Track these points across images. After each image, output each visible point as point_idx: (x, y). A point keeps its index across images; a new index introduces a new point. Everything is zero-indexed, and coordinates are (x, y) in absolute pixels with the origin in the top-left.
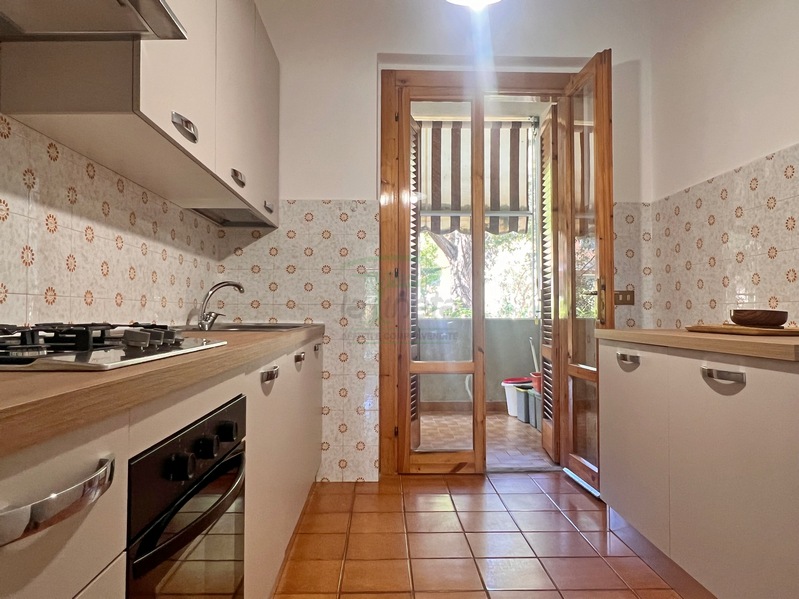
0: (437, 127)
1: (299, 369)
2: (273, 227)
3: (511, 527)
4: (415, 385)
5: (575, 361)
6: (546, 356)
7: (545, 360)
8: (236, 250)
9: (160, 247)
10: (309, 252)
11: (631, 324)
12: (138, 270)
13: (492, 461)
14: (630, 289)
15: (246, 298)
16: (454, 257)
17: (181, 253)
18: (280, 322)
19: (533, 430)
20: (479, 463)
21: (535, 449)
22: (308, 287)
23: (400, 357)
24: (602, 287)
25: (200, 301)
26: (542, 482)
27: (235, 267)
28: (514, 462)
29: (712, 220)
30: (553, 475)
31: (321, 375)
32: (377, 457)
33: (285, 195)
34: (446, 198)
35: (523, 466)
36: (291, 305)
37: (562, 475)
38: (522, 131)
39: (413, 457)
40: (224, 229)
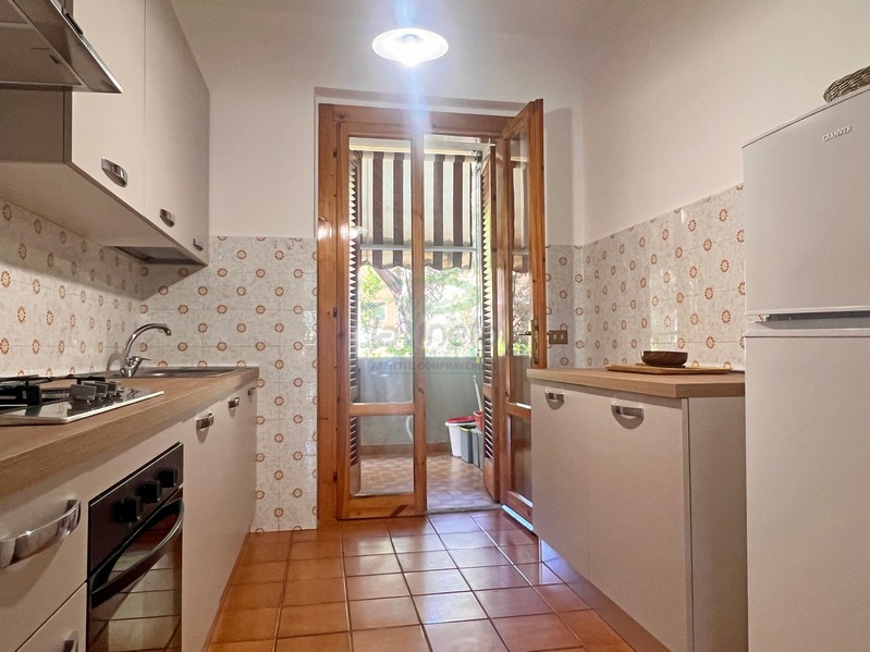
0: (378, 158)
1: (232, 415)
2: (203, 265)
3: (449, 564)
4: (356, 429)
5: (513, 400)
6: (486, 395)
7: (486, 399)
8: (161, 289)
9: (79, 289)
10: (241, 291)
11: (566, 362)
12: (55, 315)
13: (432, 502)
14: (564, 329)
15: (173, 341)
16: (399, 291)
17: (101, 293)
18: (210, 365)
19: (477, 470)
20: (419, 504)
21: (477, 489)
22: (241, 328)
23: (339, 400)
24: (536, 328)
25: (122, 345)
26: (481, 519)
27: (160, 308)
28: (457, 502)
29: (633, 265)
30: (493, 514)
31: (255, 421)
32: (315, 504)
33: (215, 231)
34: (388, 231)
35: (464, 506)
36: (222, 347)
37: (502, 513)
38: (466, 165)
39: (353, 502)
40: (147, 266)
